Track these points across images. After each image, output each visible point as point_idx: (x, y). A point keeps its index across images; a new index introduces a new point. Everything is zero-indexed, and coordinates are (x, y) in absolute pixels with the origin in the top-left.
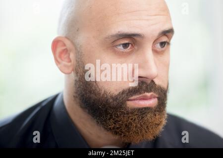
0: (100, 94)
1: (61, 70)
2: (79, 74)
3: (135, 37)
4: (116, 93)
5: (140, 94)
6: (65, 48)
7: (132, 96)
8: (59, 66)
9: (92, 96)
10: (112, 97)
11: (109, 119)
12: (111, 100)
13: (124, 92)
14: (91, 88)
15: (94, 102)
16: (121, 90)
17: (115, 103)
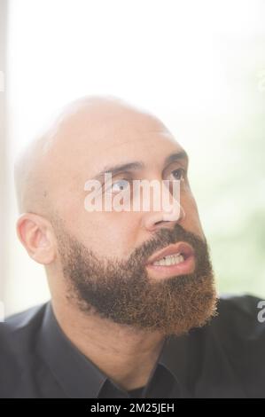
0: (102, 269)
1: (39, 262)
2: (66, 256)
3: (131, 170)
4: (127, 258)
5: (162, 247)
6: (36, 228)
7: (151, 255)
8: (34, 256)
9: (94, 278)
10: (122, 267)
11: (127, 303)
12: (122, 272)
13: (137, 252)
14: (87, 266)
15: (98, 288)
16: (133, 251)
17: (130, 274)
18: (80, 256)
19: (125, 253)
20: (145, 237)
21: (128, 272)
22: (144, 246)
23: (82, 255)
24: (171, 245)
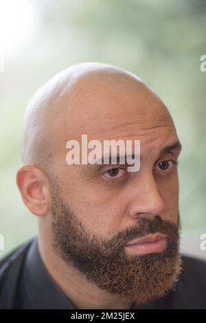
0: (88, 240)
1: (34, 213)
4: (110, 238)
5: (143, 235)
6: (34, 181)
7: (131, 240)
8: (30, 206)
9: (79, 244)
10: (105, 245)
11: (103, 273)
12: (104, 248)
13: (120, 235)
14: (75, 233)
15: (80, 252)
16: (116, 233)
17: (110, 251)
18: (70, 222)
19: (109, 233)
20: (129, 223)
21: (109, 250)
22: (127, 231)
23: (72, 221)
24: (150, 235)
